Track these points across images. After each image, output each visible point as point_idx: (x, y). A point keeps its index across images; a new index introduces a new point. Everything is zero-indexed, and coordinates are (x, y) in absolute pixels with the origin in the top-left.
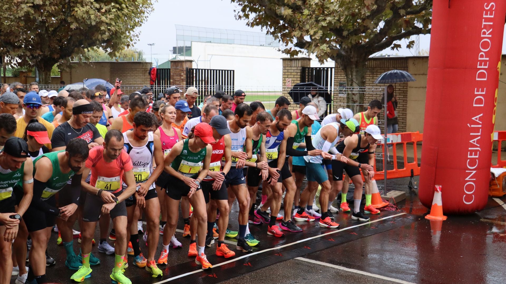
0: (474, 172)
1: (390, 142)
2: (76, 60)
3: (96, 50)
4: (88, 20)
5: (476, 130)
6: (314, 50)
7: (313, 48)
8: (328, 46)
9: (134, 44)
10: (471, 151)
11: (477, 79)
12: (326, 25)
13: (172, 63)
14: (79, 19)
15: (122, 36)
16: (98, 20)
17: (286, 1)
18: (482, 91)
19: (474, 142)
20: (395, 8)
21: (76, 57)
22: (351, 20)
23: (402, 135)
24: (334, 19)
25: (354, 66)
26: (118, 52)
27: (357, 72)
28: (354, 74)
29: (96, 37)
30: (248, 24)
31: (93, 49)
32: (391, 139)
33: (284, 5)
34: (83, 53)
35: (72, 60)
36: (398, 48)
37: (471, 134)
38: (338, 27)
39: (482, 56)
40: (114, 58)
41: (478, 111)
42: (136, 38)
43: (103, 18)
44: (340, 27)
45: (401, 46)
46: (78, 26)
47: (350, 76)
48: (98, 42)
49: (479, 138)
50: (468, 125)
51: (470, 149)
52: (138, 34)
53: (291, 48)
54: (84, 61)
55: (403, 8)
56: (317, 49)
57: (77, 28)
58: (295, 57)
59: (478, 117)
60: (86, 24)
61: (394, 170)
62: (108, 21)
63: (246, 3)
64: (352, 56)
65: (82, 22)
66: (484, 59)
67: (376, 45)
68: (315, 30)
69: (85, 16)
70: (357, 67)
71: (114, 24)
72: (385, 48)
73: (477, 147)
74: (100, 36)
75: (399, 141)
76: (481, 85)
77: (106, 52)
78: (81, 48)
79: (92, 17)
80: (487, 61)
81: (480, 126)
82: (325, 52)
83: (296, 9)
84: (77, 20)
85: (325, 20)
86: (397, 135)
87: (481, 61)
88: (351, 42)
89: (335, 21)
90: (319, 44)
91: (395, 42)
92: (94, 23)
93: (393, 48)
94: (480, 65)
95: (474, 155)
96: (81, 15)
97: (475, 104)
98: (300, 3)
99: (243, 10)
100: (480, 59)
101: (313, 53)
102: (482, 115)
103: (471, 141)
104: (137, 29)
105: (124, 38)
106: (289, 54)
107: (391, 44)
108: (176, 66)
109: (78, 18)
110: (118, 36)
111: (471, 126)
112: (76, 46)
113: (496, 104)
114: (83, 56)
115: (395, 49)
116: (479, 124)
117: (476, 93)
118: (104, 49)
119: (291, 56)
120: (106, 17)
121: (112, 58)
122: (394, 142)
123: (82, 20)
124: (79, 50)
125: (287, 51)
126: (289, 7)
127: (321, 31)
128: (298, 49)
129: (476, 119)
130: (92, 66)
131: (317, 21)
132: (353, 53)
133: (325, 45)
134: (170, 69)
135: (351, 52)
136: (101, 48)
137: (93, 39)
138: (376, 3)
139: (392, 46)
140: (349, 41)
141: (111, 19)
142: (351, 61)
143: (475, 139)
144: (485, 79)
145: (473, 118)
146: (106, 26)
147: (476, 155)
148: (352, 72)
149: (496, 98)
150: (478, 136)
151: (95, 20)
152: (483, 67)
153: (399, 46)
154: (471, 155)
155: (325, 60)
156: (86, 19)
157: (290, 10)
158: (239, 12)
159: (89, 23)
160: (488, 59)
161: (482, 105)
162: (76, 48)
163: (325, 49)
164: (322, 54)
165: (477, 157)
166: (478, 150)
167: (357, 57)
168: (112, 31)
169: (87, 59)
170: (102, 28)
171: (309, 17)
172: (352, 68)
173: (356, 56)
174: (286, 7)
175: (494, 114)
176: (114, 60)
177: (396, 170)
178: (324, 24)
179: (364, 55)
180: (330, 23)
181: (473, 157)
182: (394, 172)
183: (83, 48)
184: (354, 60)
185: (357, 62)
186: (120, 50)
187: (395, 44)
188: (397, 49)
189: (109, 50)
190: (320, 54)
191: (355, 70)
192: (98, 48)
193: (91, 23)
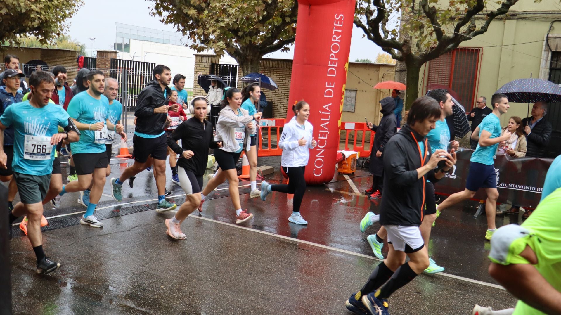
0: (323, 150)
1: (266, 126)
2: (7, 44)
3: (29, 37)
4: (18, 7)
5: (326, 116)
6: (212, 46)
7: (212, 44)
8: (224, 43)
9: (64, 34)
10: (322, 133)
11: (328, 75)
12: (224, 26)
13: (98, 53)
14: (9, 6)
15: (52, 25)
16: (28, 8)
17: (191, 3)
18: (332, 85)
19: (324, 126)
20: (283, 15)
21: (6, 41)
22: (245, 23)
23: (276, 120)
24: (231, 21)
25: (249, 63)
26: (49, 40)
27: (252, 68)
28: (249, 70)
29: (26, 24)
30: (160, 21)
31: (26, 36)
32: (267, 123)
33: (190, 6)
34: (14, 38)
35: (3, 44)
36: (288, 51)
37: (322, 119)
38: (236, 29)
39: (332, 57)
40: (45, 45)
41: (328, 101)
42: (66, 28)
43: (33, 7)
44: (238, 28)
45: (290, 49)
46: (8, 11)
47: (246, 72)
48: (28, 29)
49: (328, 123)
50: (320, 112)
51: (320, 131)
52: (69, 25)
53: (197, 45)
54: (14, 45)
55: (290, 16)
56: (214, 45)
57: (7, 14)
58: (202, 53)
59: (328, 105)
60: (16, 11)
61: (268, 149)
62: (38, 10)
63: (158, 2)
64: (247, 54)
65: (12, 9)
66: (334, 59)
67: (269, 46)
68: (214, 28)
69: (15, 3)
70: (251, 64)
71: (43, 13)
72: (276, 50)
73: (326, 130)
74: (30, 24)
75: (274, 125)
76: (331, 80)
77: (37, 39)
78: (12, 34)
79: (22, 4)
80: (336, 61)
81: (329, 113)
82: (221, 48)
83: (200, 10)
84: (7, 6)
85: (223, 21)
86: (272, 120)
87: (332, 61)
88: (245, 42)
89: (232, 22)
90: (216, 41)
91: (285, 46)
92: (24, 11)
93: (283, 51)
94: (331, 64)
95: (324, 137)
96: (11, 2)
97: (326, 95)
98: (204, 5)
99: (157, 8)
100: (331, 59)
101: (211, 48)
102: (331, 104)
103: (322, 125)
104: (67, 21)
105: (54, 27)
106: (197, 49)
107: (282, 47)
108: (102, 56)
109: (8, 4)
110: (48, 24)
111: (322, 112)
112: (7, 31)
113: (343, 96)
114: (14, 41)
115: (285, 51)
116: (328, 111)
117: (327, 86)
118: (36, 36)
119: (198, 52)
120: (36, 7)
121: (43, 44)
122: (269, 126)
123: (12, 7)
124: (10, 35)
125: (194, 47)
126: (195, 8)
127: (219, 30)
128: (203, 45)
129: (326, 107)
130: (22, 50)
131: (217, 21)
132: (248, 52)
133: (221, 42)
134: (96, 58)
135: (247, 51)
136: (33, 35)
137: (24, 25)
138: (266, 9)
139: (283, 48)
140: (244, 41)
141: (41, 8)
142: (247, 59)
143: (325, 124)
144: (335, 76)
145: (324, 107)
146: (36, 15)
147: (325, 136)
148: (247, 68)
149: (343, 92)
150: (327, 121)
151: (25, 8)
152: (333, 65)
153: (287, 49)
154: (321, 136)
155: (221, 56)
156: (16, 6)
157: (195, 10)
158: (152, 9)
159: (19, 10)
160: (337, 59)
161: (332, 97)
162: (7, 33)
163: (222, 45)
164: (219, 50)
165: (326, 138)
166: (327, 133)
167: (252, 56)
168: (42, 19)
169: (18, 43)
170: (32, 16)
171: (209, 18)
172: (247, 65)
173: (251, 54)
174: (192, 8)
175: (342, 105)
176: (44, 46)
177: (270, 149)
178: (222, 24)
179: (258, 54)
180: (228, 24)
181: (323, 138)
182: (267, 151)
183: (15, 33)
184: (249, 58)
185: (252, 60)
186: (51, 39)
187: (284, 47)
188: (286, 51)
189: (40, 37)
190: (217, 49)
191: (250, 67)
192: (30, 34)
193: (21, 10)
